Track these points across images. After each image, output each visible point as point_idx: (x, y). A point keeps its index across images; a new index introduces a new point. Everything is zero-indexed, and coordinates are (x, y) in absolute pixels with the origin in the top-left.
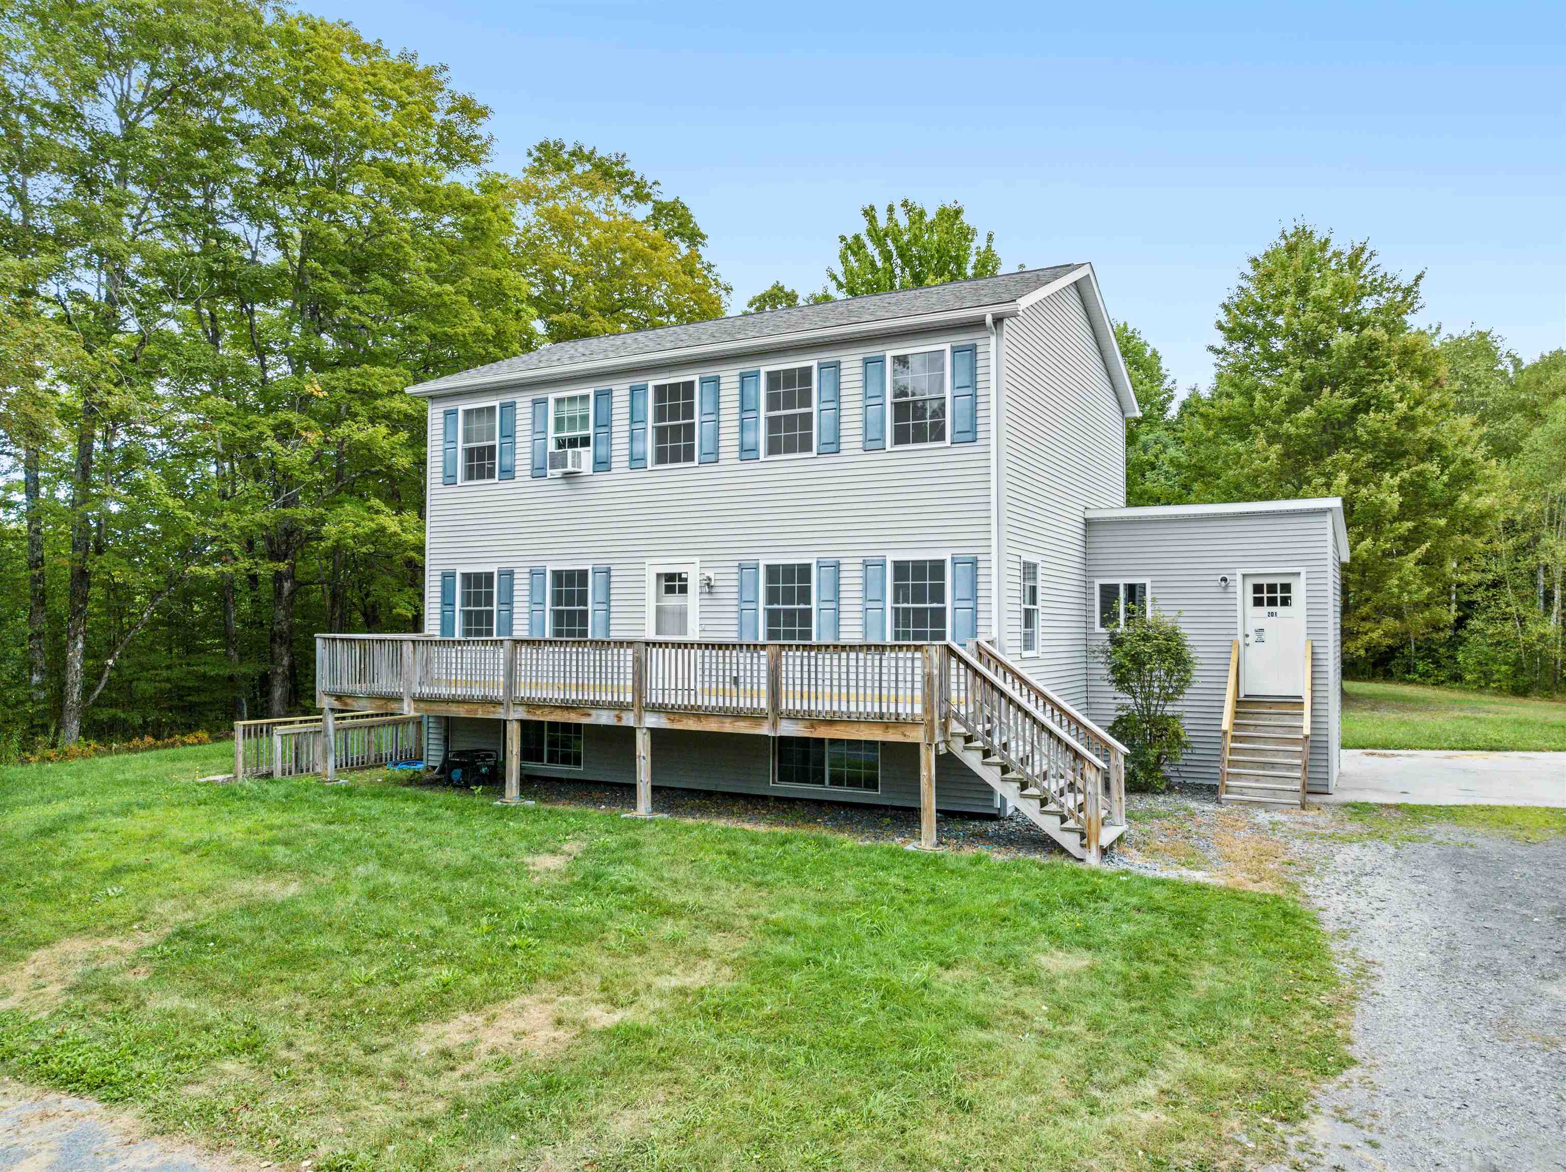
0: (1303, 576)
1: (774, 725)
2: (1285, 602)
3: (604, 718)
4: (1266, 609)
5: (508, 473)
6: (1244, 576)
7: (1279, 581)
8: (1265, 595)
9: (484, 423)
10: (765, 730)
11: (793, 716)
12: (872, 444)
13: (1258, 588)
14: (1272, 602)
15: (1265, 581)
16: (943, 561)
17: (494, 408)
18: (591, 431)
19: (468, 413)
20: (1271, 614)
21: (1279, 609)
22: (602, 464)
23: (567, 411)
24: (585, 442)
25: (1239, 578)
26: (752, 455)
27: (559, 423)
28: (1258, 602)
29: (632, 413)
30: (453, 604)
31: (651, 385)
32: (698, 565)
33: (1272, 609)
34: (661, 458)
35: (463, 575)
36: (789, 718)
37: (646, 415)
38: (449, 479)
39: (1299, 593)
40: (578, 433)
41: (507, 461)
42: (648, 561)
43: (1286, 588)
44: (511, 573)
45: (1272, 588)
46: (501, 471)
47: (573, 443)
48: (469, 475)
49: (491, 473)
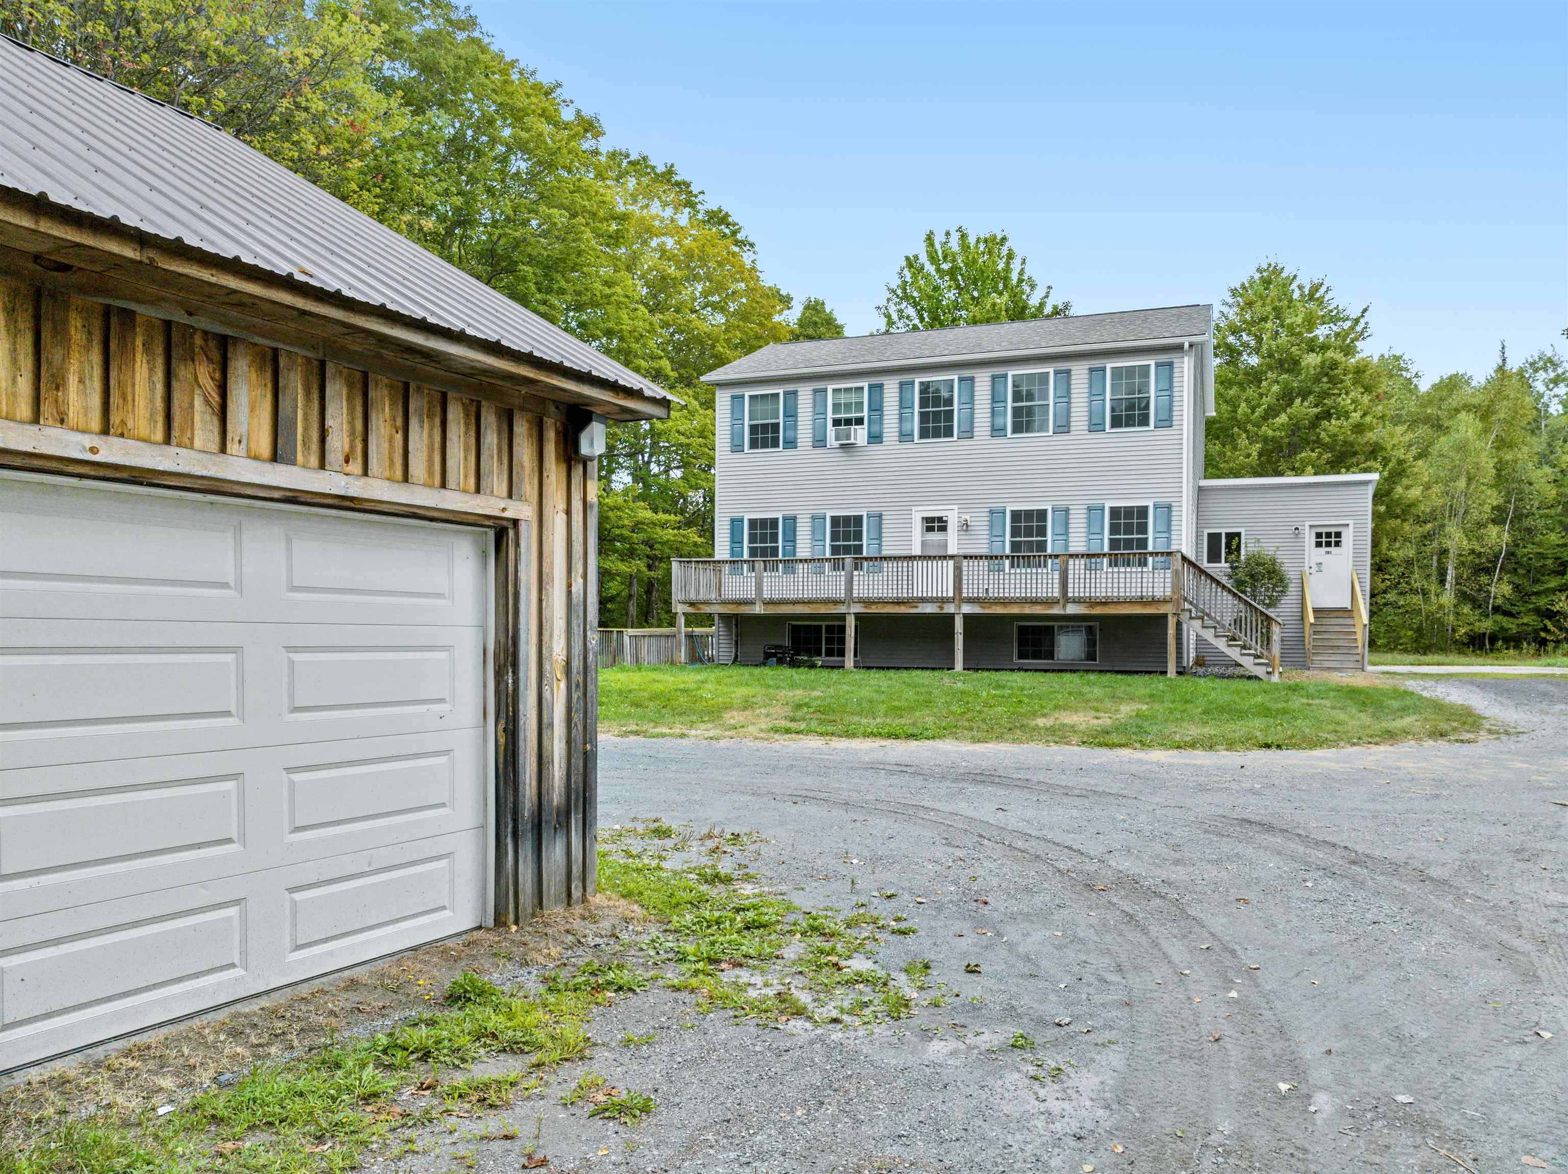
0: (1351, 527)
1: (1064, 607)
2: (1337, 544)
3: (930, 609)
4: (1324, 549)
5: (791, 444)
6: (1311, 526)
7: (1333, 530)
8: (1324, 540)
9: (769, 406)
10: (1056, 610)
11: (1077, 601)
12: (1095, 426)
13: (1319, 535)
14: (1328, 544)
15: (1324, 530)
16: (1147, 507)
17: (777, 395)
18: (865, 414)
19: (751, 397)
20: (1328, 553)
21: (1332, 549)
22: (875, 438)
23: (843, 398)
24: (860, 421)
25: (1307, 528)
26: (1002, 433)
27: (836, 407)
28: (1319, 545)
29: (901, 401)
30: (742, 542)
31: (917, 381)
32: (956, 511)
33: (1329, 549)
34: (924, 434)
35: (750, 521)
36: (1074, 602)
37: (913, 403)
38: (737, 448)
39: (1348, 538)
40: (853, 415)
41: (790, 434)
42: (914, 509)
43: (1338, 535)
44: (794, 519)
45: (1329, 535)
46: (785, 442)
47: (848, 422)
48: (754, 444)
49: (775, 444)
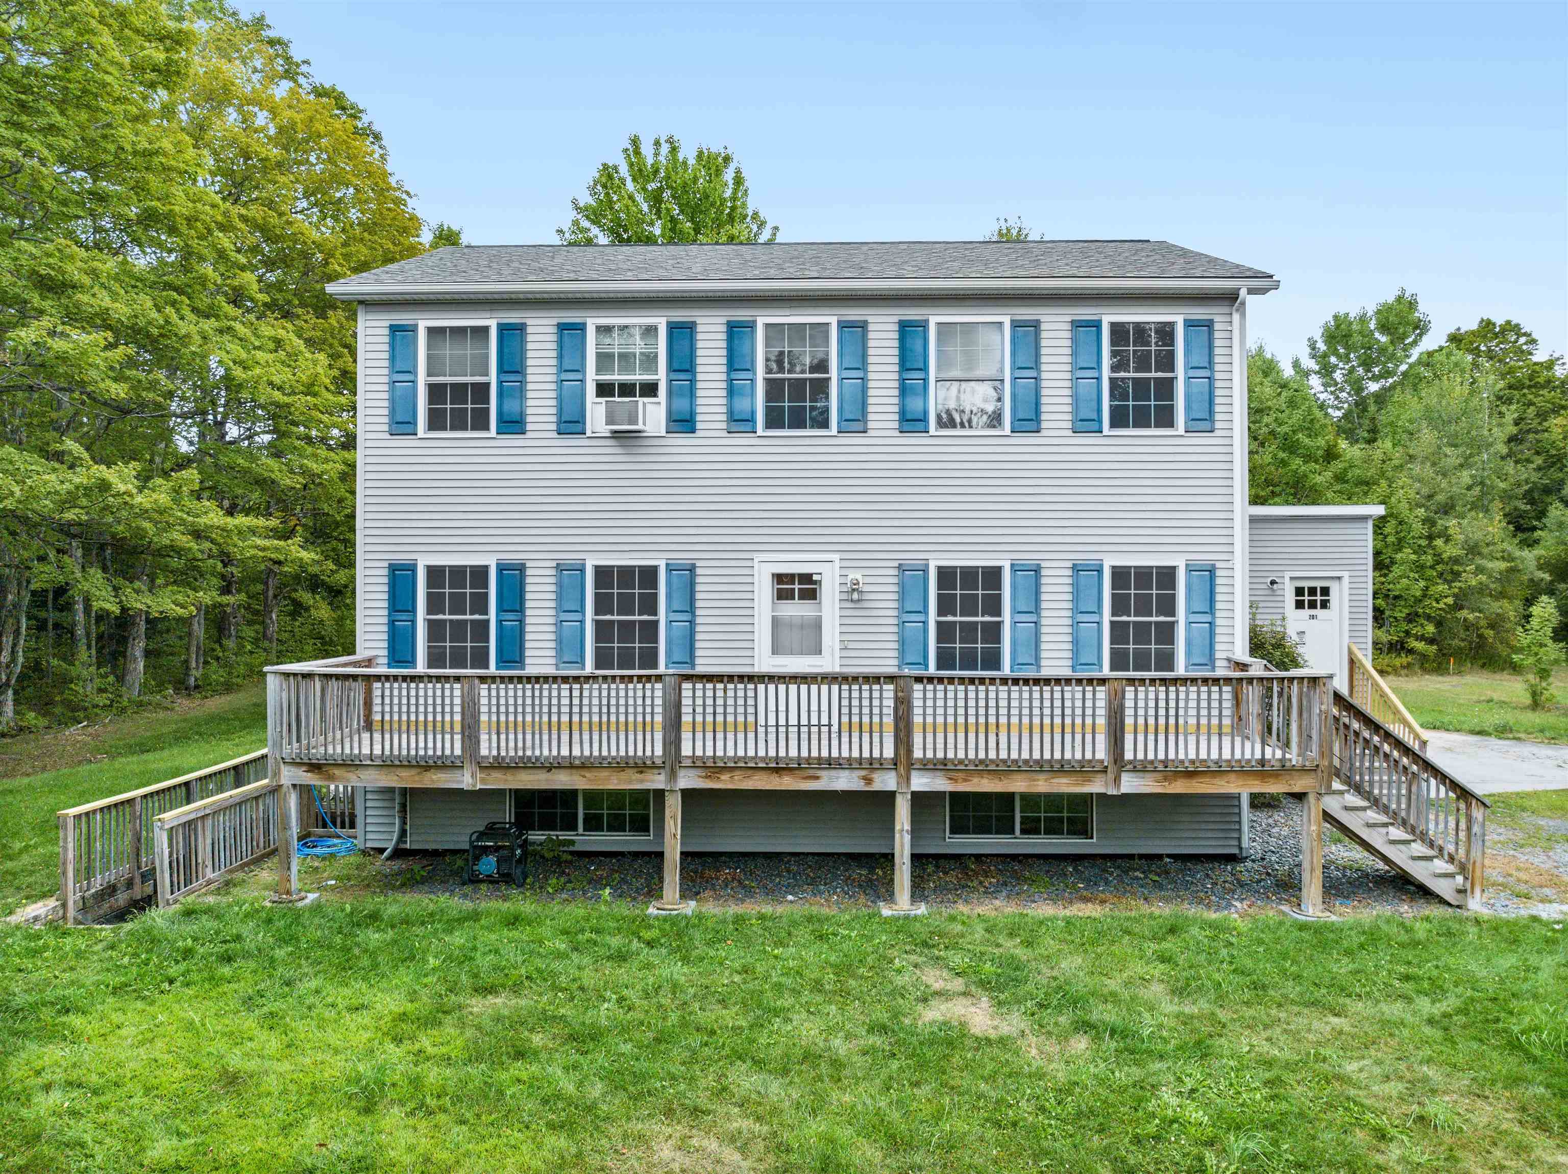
0: (1346, 580)
2: (1325, 605)
3: (844, 781)
4: (1307, 612)
5: (514, 424)
6: (1291, 578)
7: (1318, 584)
8: (1306, 598)
9: (468, 350)
12: (1084, 424)
13: (1299, 591)
14: (1313, 605)
15: (1306, 584)
16: (1174, 568)
17: (485, 330)
18: (661, 375)
19: (431, 331)
20: (1313, 617)
21: (1318, 612)
22: (682, 422)
23: (616, 344)
24: (650, 389)
25: (1287, 580)
26: (920, 426)
27: (604, 360)
28: (1299, 605)
29: (732, 357)
30: (414, 610)
31: (761, 322)
32: (837, 564)
33: (1313, 612)
34: (774, 420)
35: (430, 569)
37: (753, 362)
38: (402, 426)
39: (1339, 596)
40: (638, 377)
41: (511, 406)
42: (758, 557)
43: (1325, 591)
44: (521, 568)
45: (1313, 591)
46: (501, 420)
47: (627, 390)
48: (436, 422)
49: (481, 422)
